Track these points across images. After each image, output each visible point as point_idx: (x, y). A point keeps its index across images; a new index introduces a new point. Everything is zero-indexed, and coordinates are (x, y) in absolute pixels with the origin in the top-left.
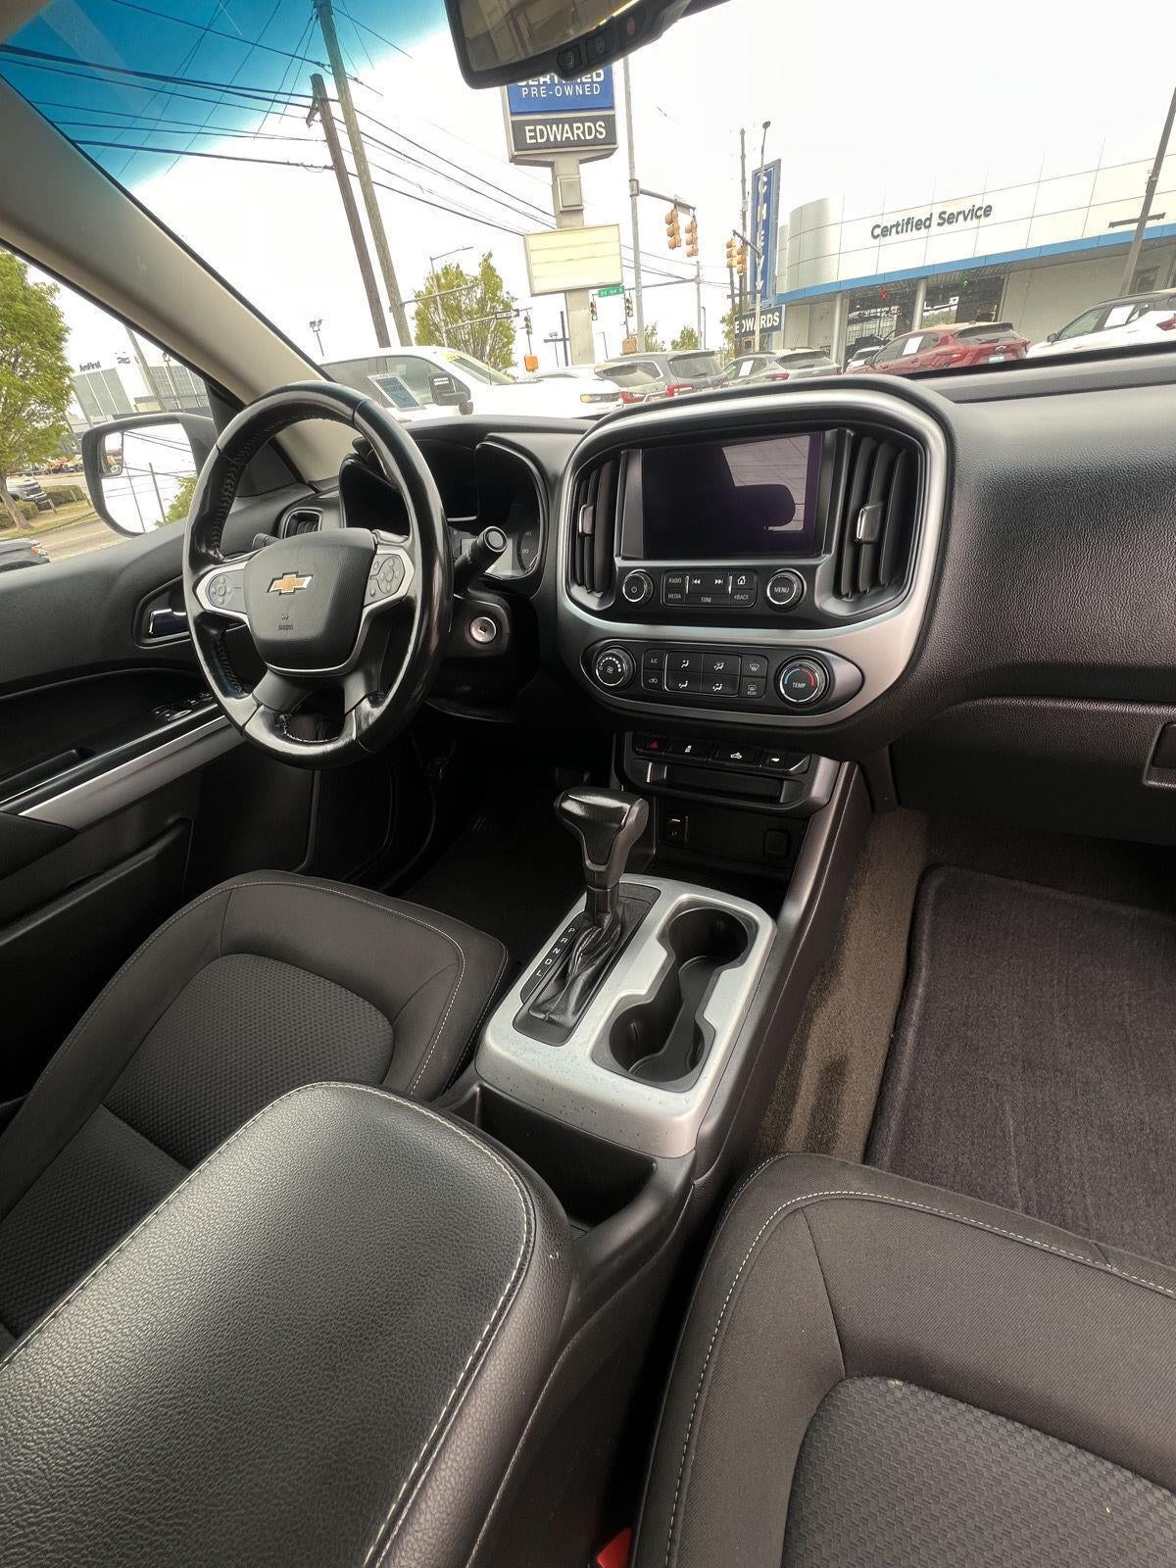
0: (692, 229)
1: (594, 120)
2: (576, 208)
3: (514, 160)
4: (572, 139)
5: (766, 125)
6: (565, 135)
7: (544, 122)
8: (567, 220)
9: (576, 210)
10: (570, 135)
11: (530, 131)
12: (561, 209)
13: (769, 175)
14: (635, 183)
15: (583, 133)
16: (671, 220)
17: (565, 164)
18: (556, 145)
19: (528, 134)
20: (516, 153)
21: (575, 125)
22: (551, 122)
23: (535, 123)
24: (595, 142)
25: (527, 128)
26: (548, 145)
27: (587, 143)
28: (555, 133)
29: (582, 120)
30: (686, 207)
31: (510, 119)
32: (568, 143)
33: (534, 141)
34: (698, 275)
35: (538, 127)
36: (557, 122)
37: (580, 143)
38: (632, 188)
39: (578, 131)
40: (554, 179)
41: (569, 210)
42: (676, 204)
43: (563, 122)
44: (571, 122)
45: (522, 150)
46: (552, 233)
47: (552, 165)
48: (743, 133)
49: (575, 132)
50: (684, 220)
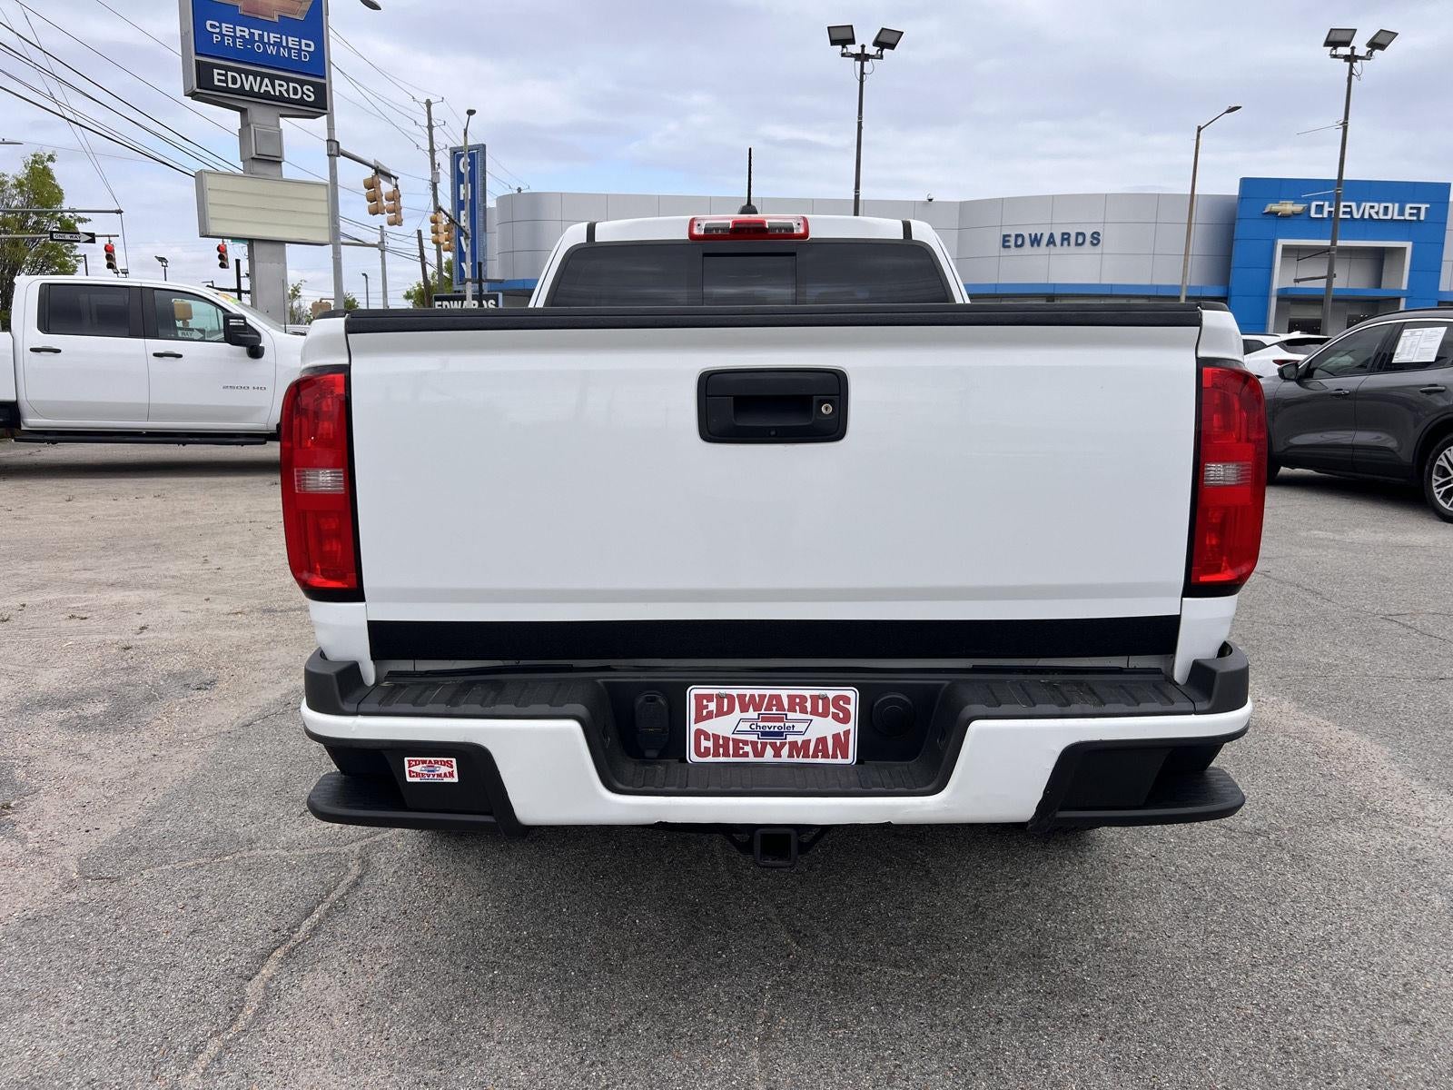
0: (395, 197)
1: (302, 83)
2: (277, 159)
3: (194, 95)
4: (272, 93)
5: (471, 112)
6: (263, 88)
7: (239, 71)
8: (259, 168)
9: (276, 161)
10: (270, 89)
11: (219, 74)
12: (254, 155)
13: (472, 156)
14: (334, 145)
15: (287, 91)
16: (371, 185)
17: (259, 114)
18: (251, 93)
19: (216, 77)
20: (198, 90)
21: (277, 82)
22: (247, 73)
23: (228, 69)
24: (301, 102)
25: (216, 71)
26: (241, 91)
27: (290, 101)
28: (249, 83)
29: (288, 80)
30: (388, 176)
31: (194, 58)
32: (267, 95)
33: (225, 85)
34: (383, 242)
35: (230, 74)
36: (255, 74)
37: (281, 98)
38: (330, 148)
39: (280, 88)
40: (245, 124)
41: (263, 159)
42: (379, 171)
43: (263, 76)
44: (272, 78)
45: (204, 87)
46: (235, 175)
47: (243, 111)
48: (429, 104)
49: (277, 88)
50: (386, 187)
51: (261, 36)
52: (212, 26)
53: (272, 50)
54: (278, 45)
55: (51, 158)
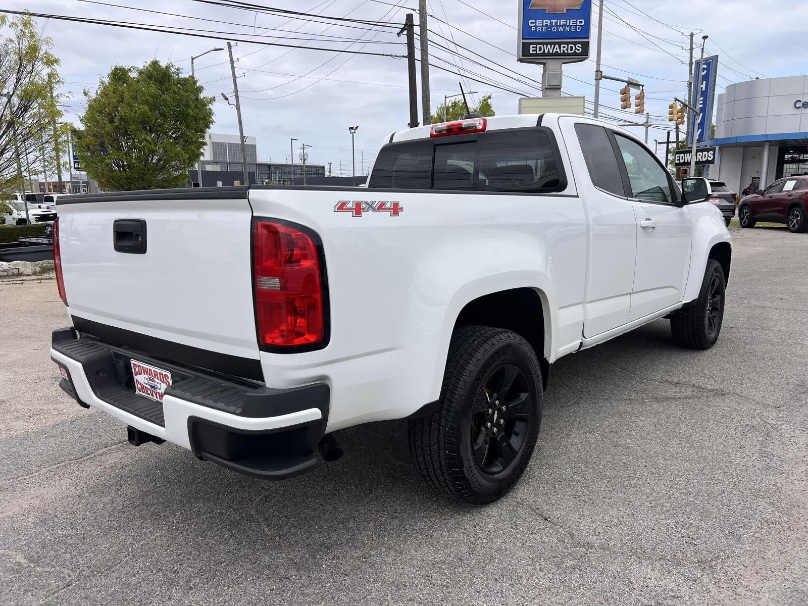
0: (640, 97)
1: (575, 44)
2: (559, 87)
3: (520, 60)
4: (559, 52)
5: (705, 38)
6: (555, 50)
7: (543, 44)
8: (549, 93)
9: (558, 88)
10: (558, 50)
11: (533, 47)
12: (547, 86)
13: (708, 64)
14: (599, 73)
15: (567, 50)
16: (624, 92)
17: (552, 64)
18: (549, 54)
19: (531, 49)
20: (522, 58)
21: (562, 46)
22: (547, 44)
23: (537, 44)
24: (575, 54)
25: (531, 46)
26: (544, 54)
27: (569, 54)
28: (548, 49)
29: (567, 44)
30: (637, 85)
31: (522, 41)
32: (557, 54)
33: (535, 52)
34: (647, 122)
35: (538, 46)
36: (551, 44)
37: (564, 54)
38: (597, 75)
39: (564, 48)
40: (545, 71)
41: (552, 88)
42: (631, 84)
43: (555, 44)
44: (560, 44)
45: (526, 56)
46: (538, 98)
47: (544, 64)
48: (692, 35)
49: (562, 49)
50: (634, 92)
51: (556, 23)
52: (532, 23)
53: (561, 29)
54: (565, 25)
55: (490, 97)
